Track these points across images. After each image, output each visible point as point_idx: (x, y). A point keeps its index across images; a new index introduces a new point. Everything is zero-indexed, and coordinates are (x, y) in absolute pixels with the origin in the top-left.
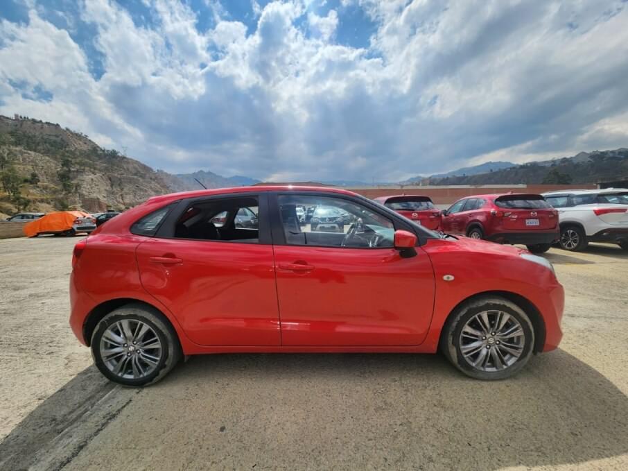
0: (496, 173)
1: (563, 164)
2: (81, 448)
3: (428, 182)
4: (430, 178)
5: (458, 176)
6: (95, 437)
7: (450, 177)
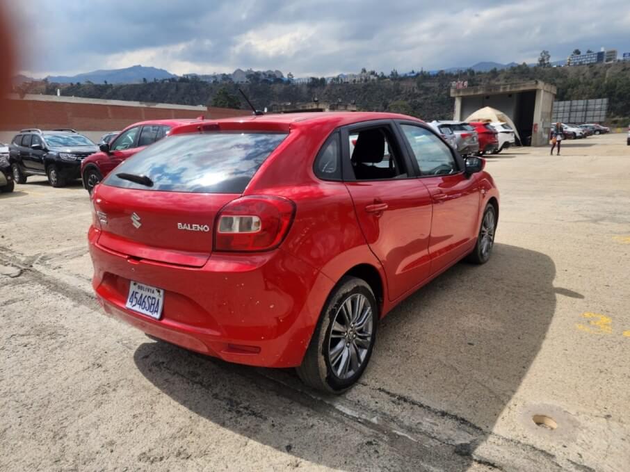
0: (151, 85)
1: (224, 82)
3: (44, 87)
4: (46, 80)
5: (95, 82)
7: (83, 82)
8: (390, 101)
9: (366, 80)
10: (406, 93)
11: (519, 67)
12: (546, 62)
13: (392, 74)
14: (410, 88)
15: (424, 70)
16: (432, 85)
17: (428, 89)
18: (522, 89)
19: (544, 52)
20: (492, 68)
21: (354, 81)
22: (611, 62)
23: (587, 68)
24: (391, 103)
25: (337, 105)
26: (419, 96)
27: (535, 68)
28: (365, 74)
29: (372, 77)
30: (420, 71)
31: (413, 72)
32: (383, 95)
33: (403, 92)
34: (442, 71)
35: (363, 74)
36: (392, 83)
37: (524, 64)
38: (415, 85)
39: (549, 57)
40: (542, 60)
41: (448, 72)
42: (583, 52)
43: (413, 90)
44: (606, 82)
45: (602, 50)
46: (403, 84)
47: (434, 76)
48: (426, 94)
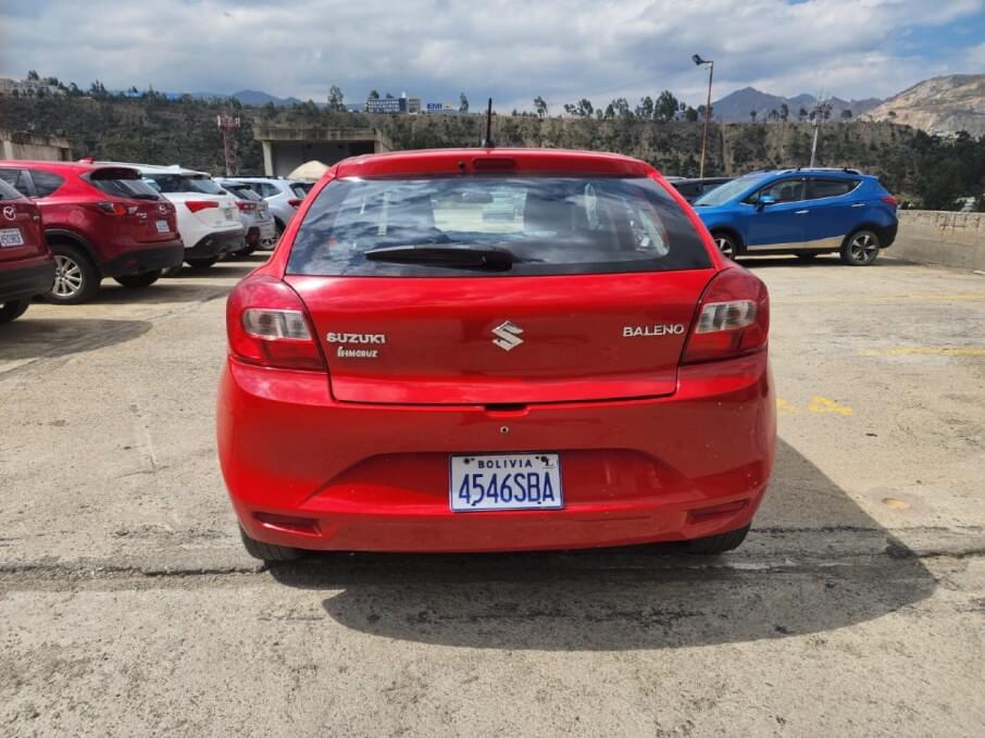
2: (831, 530)
6: (811, 527)
8: (99, 136)
9: (41, 94)
10: (128, 125)
11: (304, 104)
12: (339, 103)
13: (95, 88)
14: (134, 116)
15: (155, 90)
16: (174, 116)
17: (166, 124)
18: (357, 138)
19: (334, 87)
20: (267, 101)
21: (15, 93)
22: (415, 113)
23: (389, 119)
24: (102, 141)
25: (28, 136)
26: (153, 132)
27: (326, 110)
28: (38, 83)
29: (53, 89)
30: (147, 90)
31: (135, 91)
32: (81, 124)
33: (121, 123)
34: (187, 95)
35: (33, 81)
36: (97, 105)
37: (311, 102)
38: (143, 112)
39: (341, 97)
40: (333, 100)
41: (198, 98)
42: (382, 97)
43: (141, 122)
44: (413, 138)
45: (404, 96)
46: (119, 109)
47: (174, 101)
48: (166, 131)
